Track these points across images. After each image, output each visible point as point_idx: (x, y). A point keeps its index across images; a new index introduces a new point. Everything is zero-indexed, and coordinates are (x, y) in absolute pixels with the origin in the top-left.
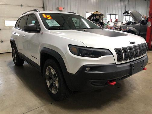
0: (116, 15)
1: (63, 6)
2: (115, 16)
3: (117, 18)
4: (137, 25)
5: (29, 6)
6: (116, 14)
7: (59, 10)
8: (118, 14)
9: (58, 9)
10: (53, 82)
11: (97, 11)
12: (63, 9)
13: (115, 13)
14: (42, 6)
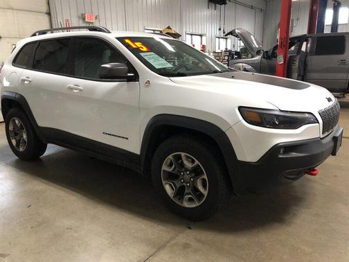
0: (201, 36)
1: (95, 13)
2: (199, 37)
3: (204, 43)
4: (256, 60)
5: (13, 9)
6: (203, 33)
7: (87, 20)
8: (205, 35)
9: (84, 19)
10: (184, 184)
11: (169, 28)
12: (96, 18)
13: (200, 33)
14: (45, 9)
